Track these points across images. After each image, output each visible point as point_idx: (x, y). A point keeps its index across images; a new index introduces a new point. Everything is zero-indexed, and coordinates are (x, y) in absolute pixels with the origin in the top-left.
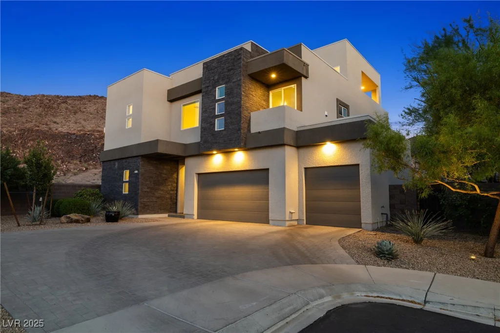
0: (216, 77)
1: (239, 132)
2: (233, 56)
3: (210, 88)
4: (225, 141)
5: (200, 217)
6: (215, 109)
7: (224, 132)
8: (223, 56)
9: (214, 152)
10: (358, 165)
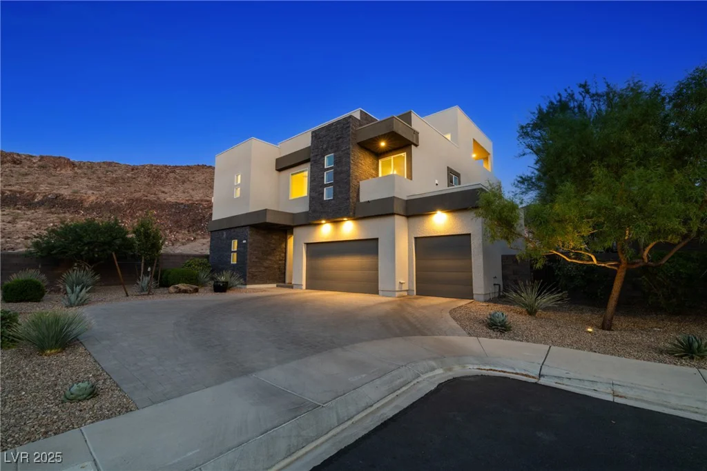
0: (325, 146)
1: (348, 201)
3: (319, 157)
4: (333, 211)
6: (324, 178)
7: (333, 202)
8: (332, 124)
9: (323, 222)
10: (469, 235)
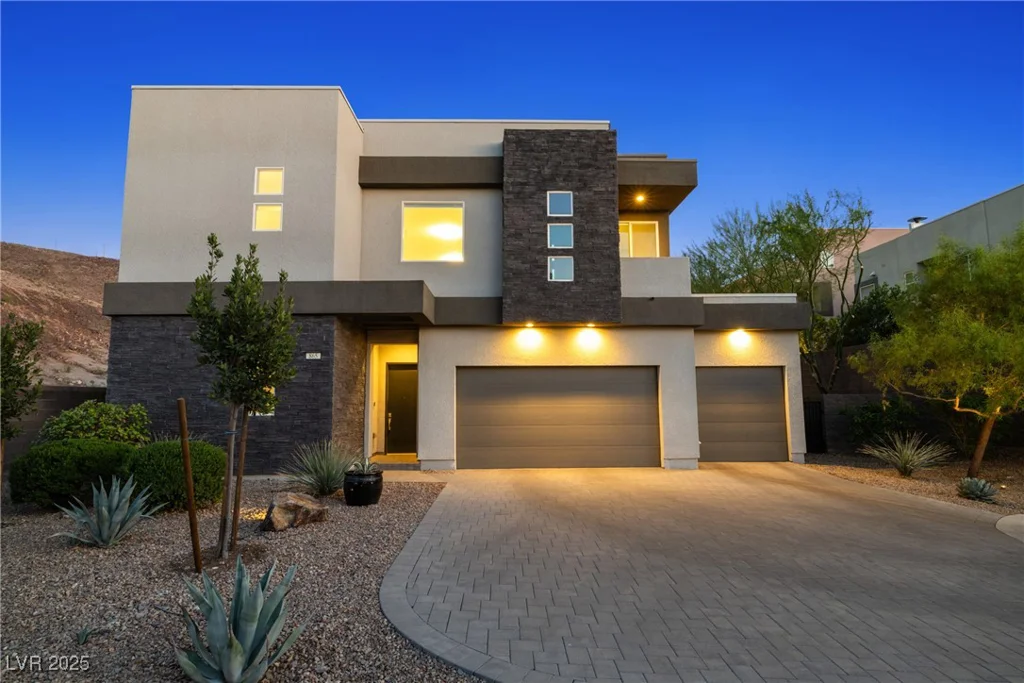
0: (547, 171)
1: (615, 292)
2: (594, 141)
3: (529, 189)
4: (577, 306)
5: (463, 464)
6: (546, 235)
7: (574, 287)
8: (567, 133)
9: (530, 325)
10: (782, 368)
